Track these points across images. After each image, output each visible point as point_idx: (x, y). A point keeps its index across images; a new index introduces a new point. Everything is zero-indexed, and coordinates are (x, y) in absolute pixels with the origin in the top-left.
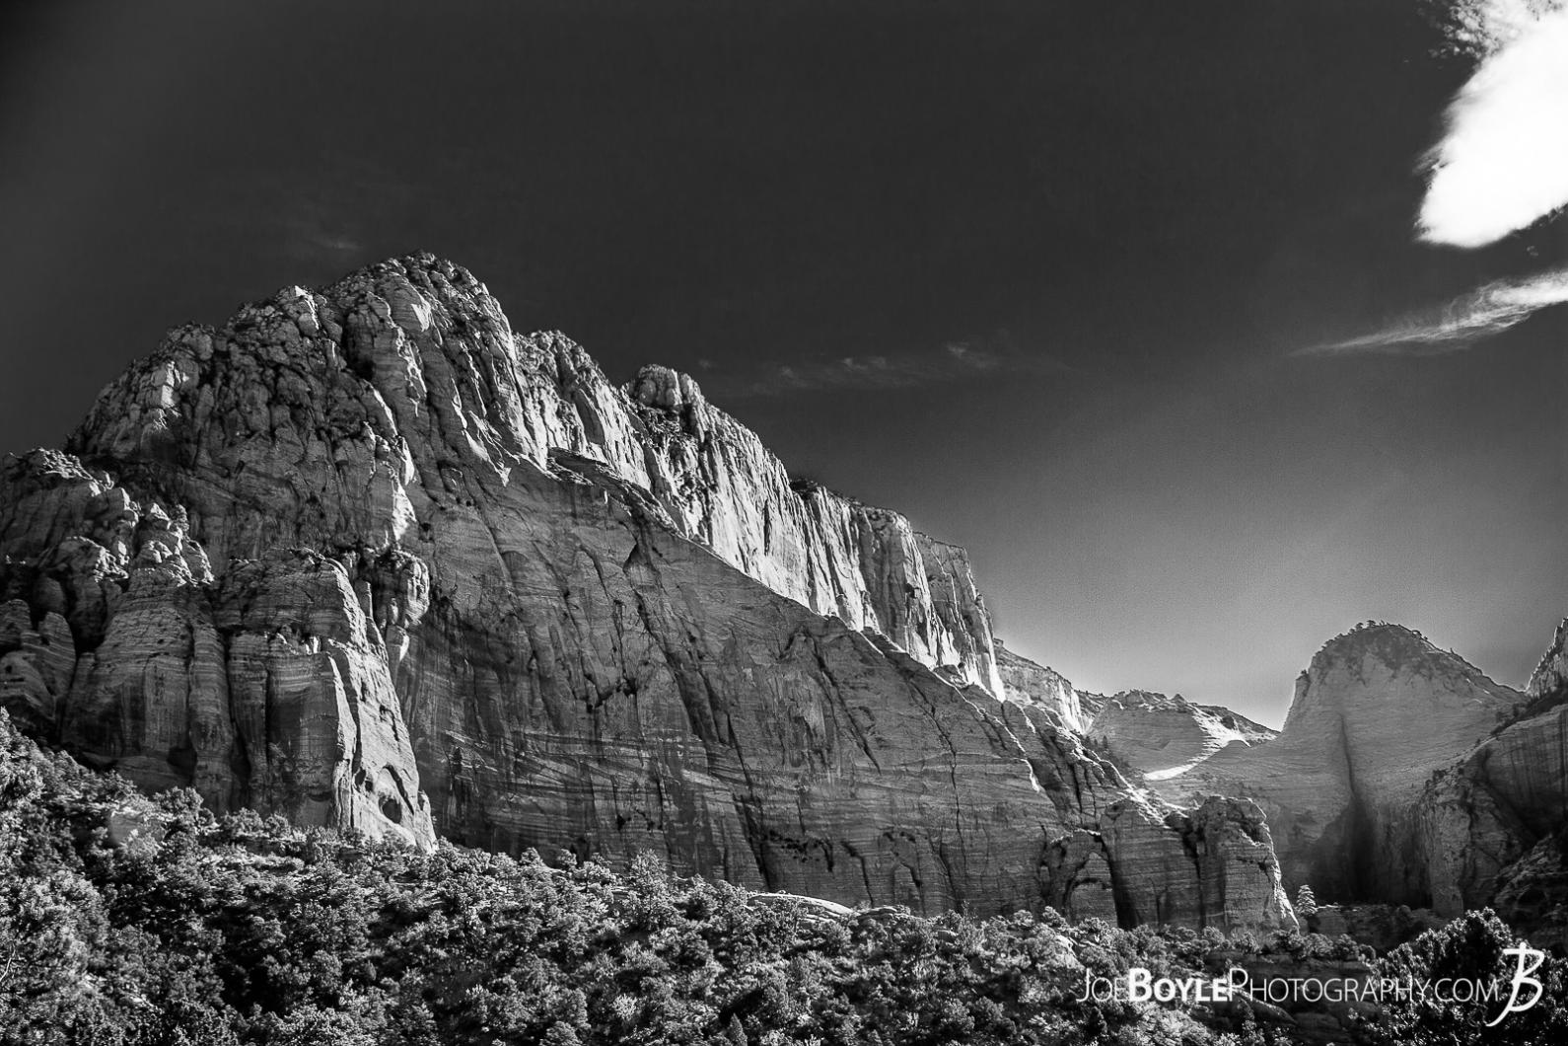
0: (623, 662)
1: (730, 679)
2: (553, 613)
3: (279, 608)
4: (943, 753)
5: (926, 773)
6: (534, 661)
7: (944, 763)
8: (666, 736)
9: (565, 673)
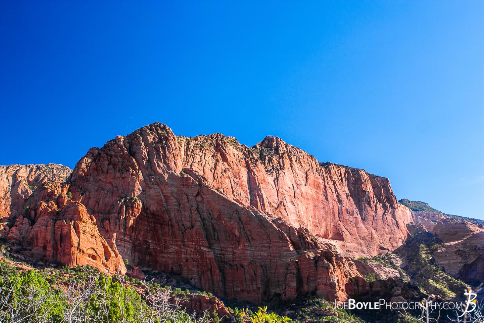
0: (191, 221)
1: (219, 224)
2: (175, 210)
3: (69, 215)
4: (267, 241)
5: (263, 246)
6: (170, 222)
7: (268, 243)
8: (198, 239)
9: (177, 224)
